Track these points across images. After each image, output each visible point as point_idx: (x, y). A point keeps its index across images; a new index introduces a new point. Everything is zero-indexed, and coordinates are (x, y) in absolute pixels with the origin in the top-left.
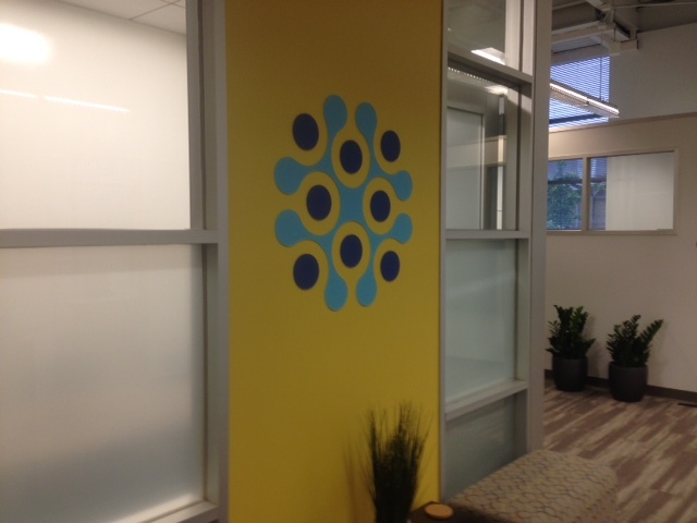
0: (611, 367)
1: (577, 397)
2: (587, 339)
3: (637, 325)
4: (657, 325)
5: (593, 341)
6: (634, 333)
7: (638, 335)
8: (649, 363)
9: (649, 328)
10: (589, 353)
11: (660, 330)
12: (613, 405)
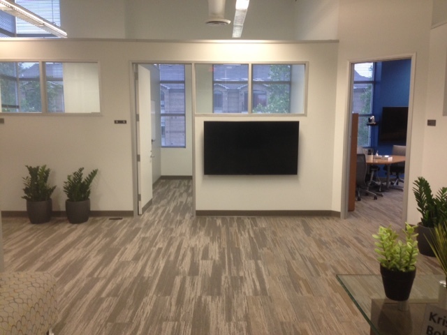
0: (67, 203)
1: (44, 227)
2: (51, 187)
3: (82, 174)
4: (94, 173)
5: (54, 188)
6: (80, 179)
7: (83, 180)
8: (90, 197)
9: (89, 175)
10: (52, 196)
11: (96, 175)
12: (69, 227)
